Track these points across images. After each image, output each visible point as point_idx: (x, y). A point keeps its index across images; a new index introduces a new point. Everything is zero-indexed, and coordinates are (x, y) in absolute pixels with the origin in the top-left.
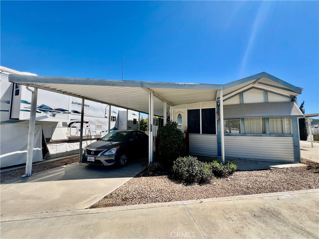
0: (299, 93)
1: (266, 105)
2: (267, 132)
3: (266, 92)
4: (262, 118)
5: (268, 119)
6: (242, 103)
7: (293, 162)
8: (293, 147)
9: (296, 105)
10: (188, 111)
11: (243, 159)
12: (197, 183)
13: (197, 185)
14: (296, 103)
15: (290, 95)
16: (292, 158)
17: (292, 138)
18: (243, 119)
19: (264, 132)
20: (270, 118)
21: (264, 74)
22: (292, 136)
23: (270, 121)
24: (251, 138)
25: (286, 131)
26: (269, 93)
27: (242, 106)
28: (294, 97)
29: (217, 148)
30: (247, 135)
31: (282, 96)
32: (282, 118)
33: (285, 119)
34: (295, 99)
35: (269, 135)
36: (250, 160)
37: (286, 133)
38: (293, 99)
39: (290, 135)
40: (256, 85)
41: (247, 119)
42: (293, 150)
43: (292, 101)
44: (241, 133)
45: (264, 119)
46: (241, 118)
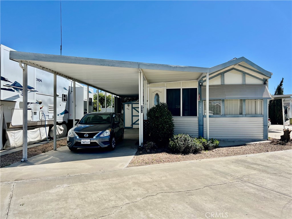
0: (269, 77)
1: (244, 87)
2: (244, 113)
3: (244, 73)
4: (240, 100)
5: (245, 100)
6: (223, 84)
7: (262, 140)
8: (263, 127)
9: (267, 88)
10: (167, 90)
11: (222, 140)
12: (191, 153)
13: (192, 155)
14: (267, 86)
15: (263, 78)
16: (261, 136)
17: (262, 118)
18: (223, 101)
19: (241, 114)
20: (246, 100)
21: (243, 59)
22: (262, 116)
23: (246, 103)
24: (230, 119)
25: (258, 112)
26: (247, 75)
27: (223, 87)
28: (266, 80)
29: (198, 130)
30: (226, 116)
31: (256, 78)
32: (256, 100)
33: (258, 101)
34: (267, 82)
35: (245, 116)
36: (228, 140)
37: (259, 114)
38: (265, 82)
39: (261, 115)
40: (236, 67)
41: (227, 100)
42: (263, 129)
43: (264, 84)
44: (221, 114)
45: (241, 100)
46: (222, 100)
